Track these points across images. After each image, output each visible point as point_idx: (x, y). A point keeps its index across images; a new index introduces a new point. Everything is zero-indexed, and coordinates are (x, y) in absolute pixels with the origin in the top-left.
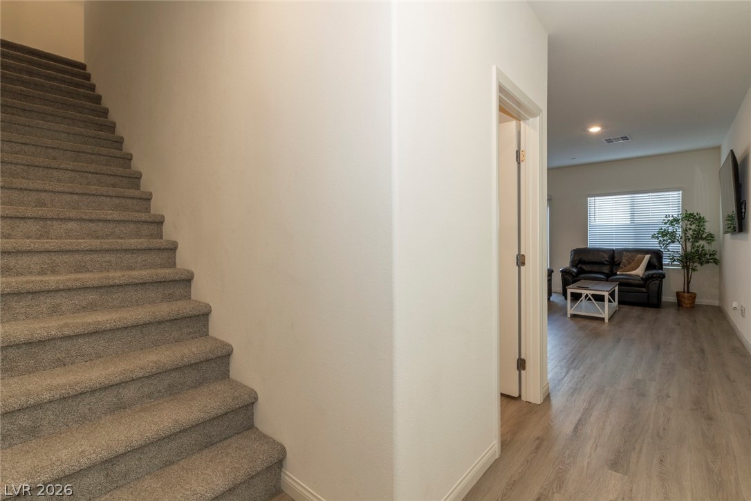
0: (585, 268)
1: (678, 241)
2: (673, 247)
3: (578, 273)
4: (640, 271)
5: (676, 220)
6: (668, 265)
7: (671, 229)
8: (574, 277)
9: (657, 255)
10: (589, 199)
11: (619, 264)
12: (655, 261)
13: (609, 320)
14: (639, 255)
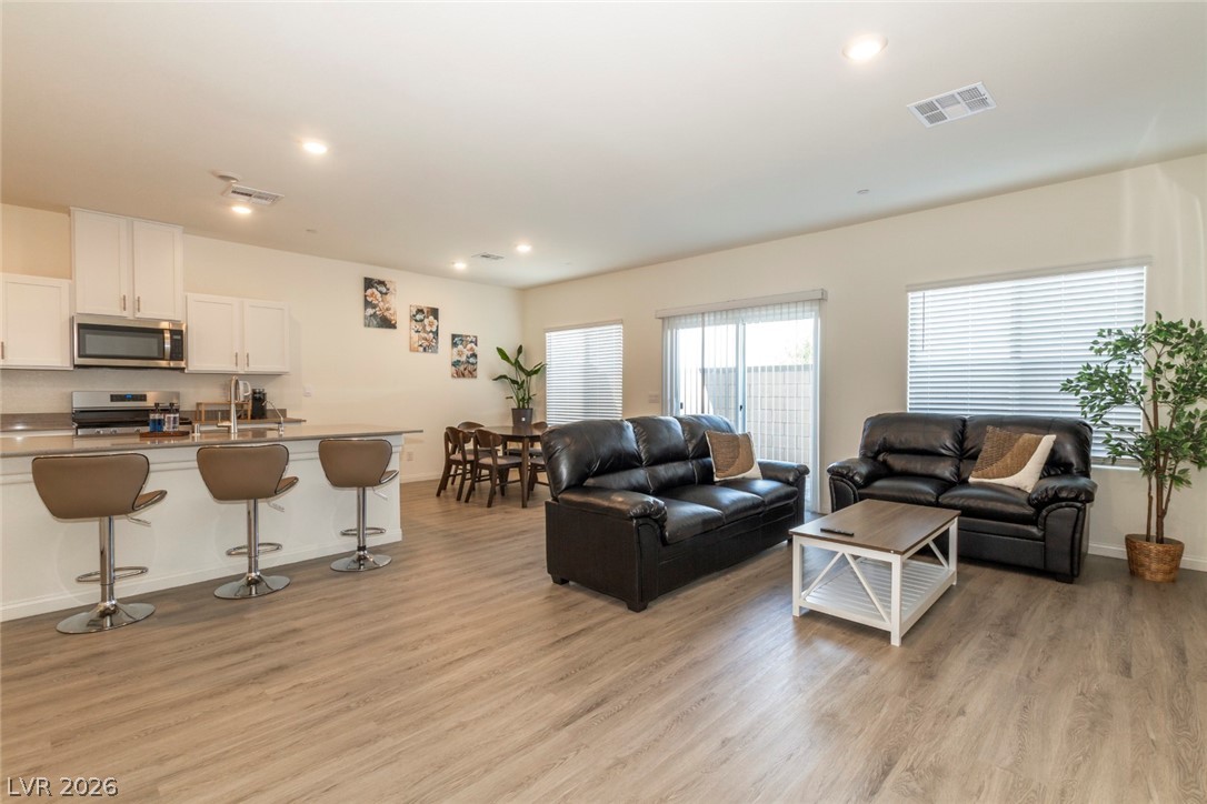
0: (897, 462)
1: (1134, 398)
2: (1117, 415)
3: (870, 479)
4: (1026, 478)
5: (1130, 344)
6: (1103, 461)
7: (1114, 367)
8: (859, 487)
9: (1079, 435)
10: (910, 295)
11: (974, 457)
12: (1069, 452)
13: (904, 639)
14: (1027, 436)
